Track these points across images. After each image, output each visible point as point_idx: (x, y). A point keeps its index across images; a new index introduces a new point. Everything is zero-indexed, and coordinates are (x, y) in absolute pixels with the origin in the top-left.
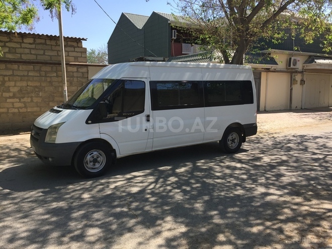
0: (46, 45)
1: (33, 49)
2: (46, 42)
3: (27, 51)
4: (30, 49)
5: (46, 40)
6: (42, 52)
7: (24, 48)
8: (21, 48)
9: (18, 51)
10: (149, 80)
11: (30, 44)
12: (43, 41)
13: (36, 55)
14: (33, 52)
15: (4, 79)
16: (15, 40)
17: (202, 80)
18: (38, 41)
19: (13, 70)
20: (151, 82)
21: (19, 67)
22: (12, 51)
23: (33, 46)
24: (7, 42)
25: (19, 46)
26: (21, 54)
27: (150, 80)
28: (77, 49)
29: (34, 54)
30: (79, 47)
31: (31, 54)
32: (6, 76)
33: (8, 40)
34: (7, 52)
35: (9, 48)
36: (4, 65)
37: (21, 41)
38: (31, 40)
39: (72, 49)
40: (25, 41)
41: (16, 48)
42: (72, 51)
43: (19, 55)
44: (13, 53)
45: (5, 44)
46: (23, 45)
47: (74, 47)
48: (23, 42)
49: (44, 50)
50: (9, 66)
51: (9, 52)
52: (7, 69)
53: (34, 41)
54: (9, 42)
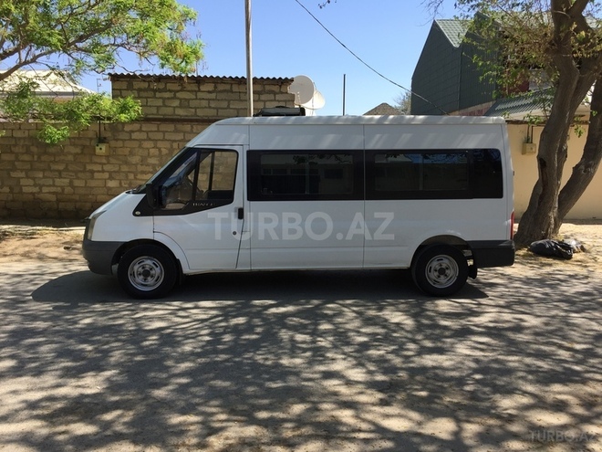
0: (232, 92)
1: (213, 100)
2: (231, 88)
3: (204, 103)
4: (209, 100)
5: (232, 84)
6: (224, 104)
7: (200, 99)
8: (196, 99)
9: (193, 103)
10: (246, 148)
11: (209, 92)
12: (228, 87)
13: (217, 109)
14: (213, 104)
15: (172, 146)
16: (189, 88)
17: (362, 148)
18: (221, 87)
19: (185, 132)
20: (250, 153)
21: (192, 127)
22: (184, 104)
23: (213, 96)
24: (178, 91)
25: (194, 97)
26: (196, 108)
27: (248, 149)
28: (278, 97)
29: (213, 108)
30: (282, 93)
31: (210, 107)
32: (175, 141)
33: (179, 88)
34: (177, 107)
35: (181, 99)
36: (173, 126)
37: (197, 89)
38: (210, 87)
39: (272, 97)
40: (202, 88)
41: (189, 100)
42: (271, 101)
43: (193, 110)
44: (185, 107)
45: (175, 95)
46: (200, 95)
47: (275, 93)
48: (199, 91)
49: (229, 101)
50: (179, 126)
51: (181, 106)
52: (176, 131)
53: (215, 87)
54: (181, 91)
